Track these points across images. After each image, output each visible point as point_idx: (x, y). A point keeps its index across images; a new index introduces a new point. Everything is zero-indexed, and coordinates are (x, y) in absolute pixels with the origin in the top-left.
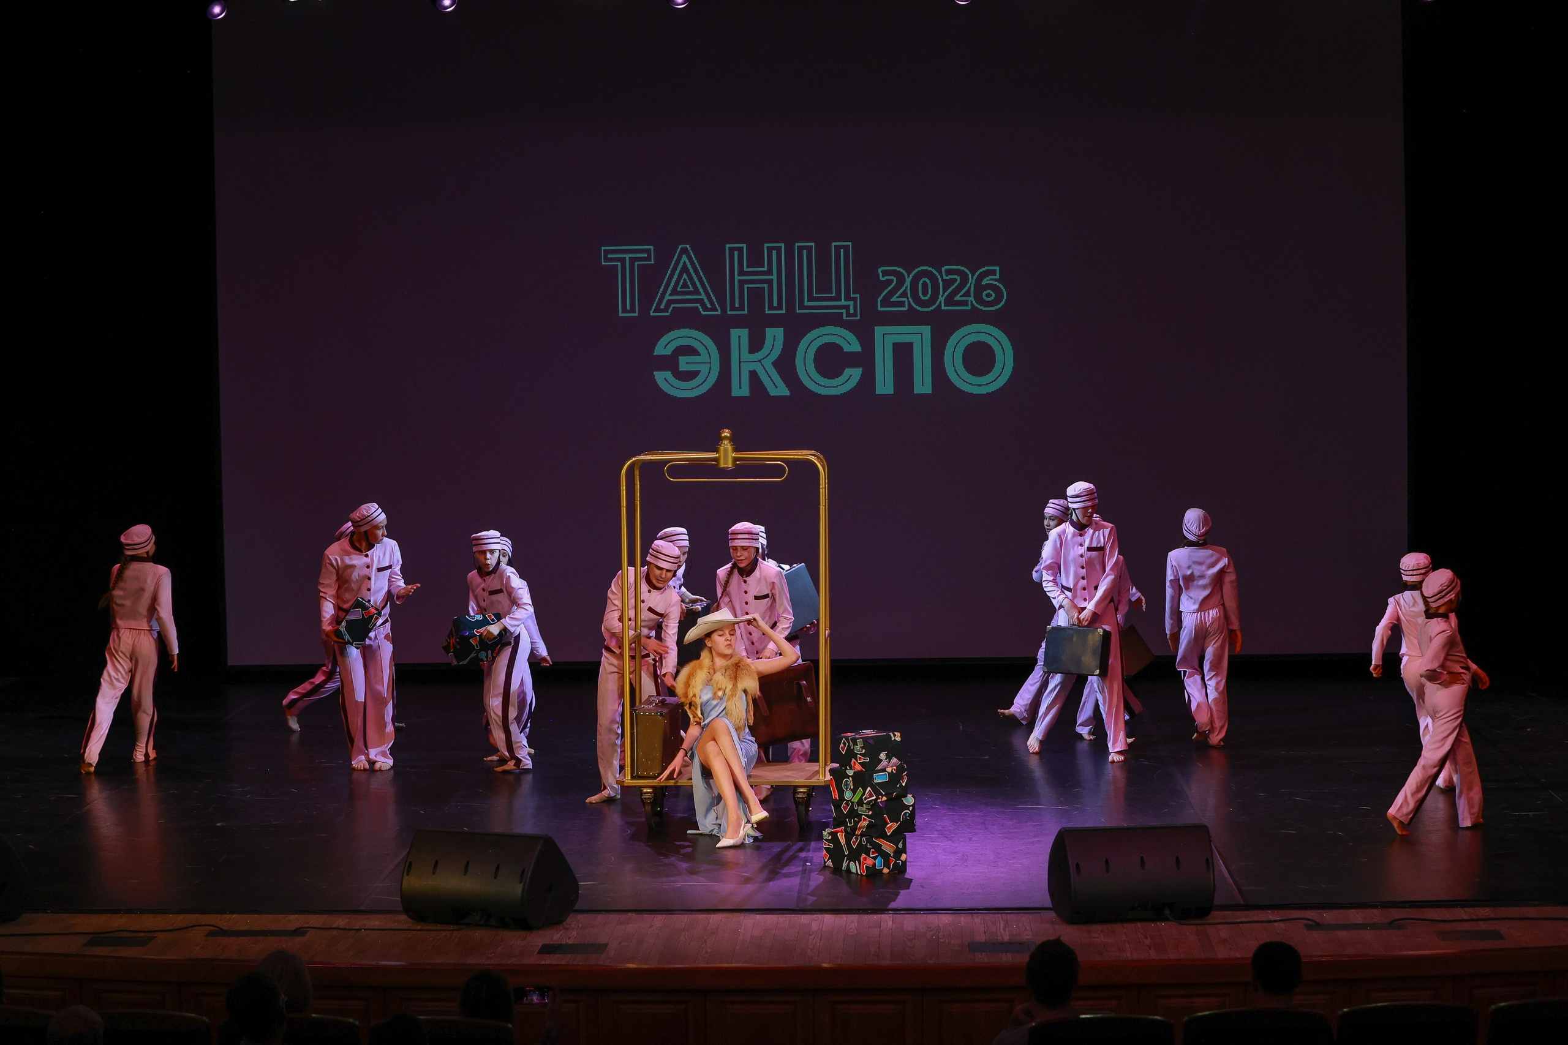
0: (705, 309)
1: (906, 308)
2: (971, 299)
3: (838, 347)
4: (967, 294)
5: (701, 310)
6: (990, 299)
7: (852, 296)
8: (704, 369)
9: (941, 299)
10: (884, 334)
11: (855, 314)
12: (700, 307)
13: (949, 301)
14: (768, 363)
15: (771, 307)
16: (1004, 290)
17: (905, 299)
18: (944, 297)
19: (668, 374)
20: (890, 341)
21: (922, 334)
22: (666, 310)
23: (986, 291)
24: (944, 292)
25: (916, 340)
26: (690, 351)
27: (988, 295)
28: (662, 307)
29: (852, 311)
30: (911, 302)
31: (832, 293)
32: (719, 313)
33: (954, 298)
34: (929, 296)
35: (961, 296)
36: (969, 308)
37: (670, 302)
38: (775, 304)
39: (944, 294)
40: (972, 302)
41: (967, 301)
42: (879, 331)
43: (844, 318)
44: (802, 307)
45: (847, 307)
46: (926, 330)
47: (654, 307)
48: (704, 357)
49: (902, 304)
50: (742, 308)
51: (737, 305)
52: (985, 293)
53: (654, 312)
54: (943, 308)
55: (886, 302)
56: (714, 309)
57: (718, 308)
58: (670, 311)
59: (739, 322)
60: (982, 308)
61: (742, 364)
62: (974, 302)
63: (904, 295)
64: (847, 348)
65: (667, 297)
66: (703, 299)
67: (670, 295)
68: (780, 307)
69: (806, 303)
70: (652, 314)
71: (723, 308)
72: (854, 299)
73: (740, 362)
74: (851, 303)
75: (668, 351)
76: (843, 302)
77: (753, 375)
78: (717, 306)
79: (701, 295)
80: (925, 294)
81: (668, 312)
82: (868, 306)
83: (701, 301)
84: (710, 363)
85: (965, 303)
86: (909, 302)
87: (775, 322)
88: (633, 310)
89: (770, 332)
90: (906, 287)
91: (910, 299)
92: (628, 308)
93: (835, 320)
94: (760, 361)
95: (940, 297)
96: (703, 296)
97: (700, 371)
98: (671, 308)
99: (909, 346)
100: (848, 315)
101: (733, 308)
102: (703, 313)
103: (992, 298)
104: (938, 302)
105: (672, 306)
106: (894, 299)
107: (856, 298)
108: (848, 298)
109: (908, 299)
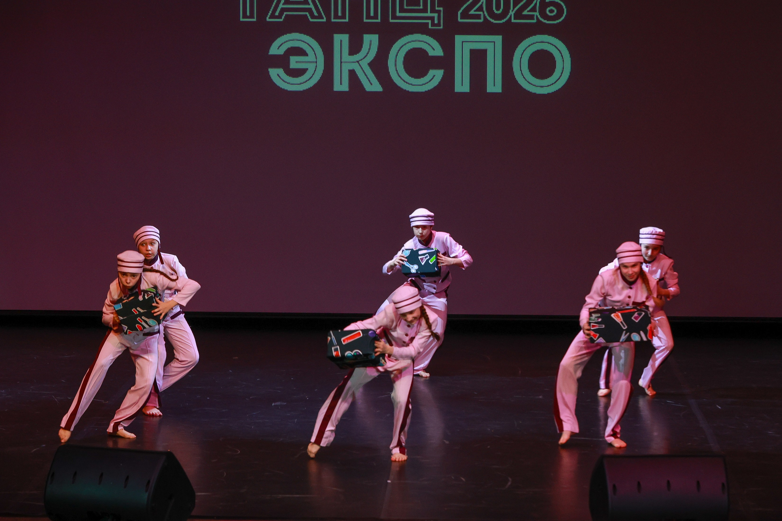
0: (313, 17)
1: (481, 20)
2: (537, 14)
3: (424, 52)
4: (533, 10)
5: (309, 17)
6: (552, 14)
7: (437, 8)
8: (311, 68)
9: (512, 13)
10: (463, 42)
11: (439, 24)
12: (308, 15)
13: (518, 15)
14: (365, 64)
15: (368, 17)
16: (564, 7)
17: (481, 13)
18: (514, 12)
19: (281, 71)
20: (468, 47)
21: (494, 42)
22: (280, 17)
23: (549, 7)
24: (514, 7)
25: (489, 47)
26: (299, 52)
27: (550, 11)
28: (277, 14)
29: (436, 22)
30: (486, 15)
31: (420, 6)
32: (325, 20)
33: (522, 13)
34: (501, 10)
35: (528, 11)
36: (535, 21)
37: (283, 10)
38: (372, 14)
39: (514, 8)
40: (537, 16)
41: (533, 15)
42: (459, 39)
43: (430, 27)
44: (395, 17)
45: (432, 19)
46: (498, 39)
47: (269, 14)
48: (311, 57)
49: (478, 17)
50: (343, 17)
51: (340, 14)
52: (548, 9)
53: (269, 18)
54: (513, 21)
55: (465, 15)
56: (320, 17)
57: (324, 16)
58: (283, 17)
59: (341, 29)
60: (545, 21)
61: (343, 64)
62: (539, 16)
63: (480, 9)
64: (431, 53)
65: (281, 6)
66: (311, 9)
67: (283, 4)
68: (376, 17)
69: (398, 14)
70: (268, 19)
71: (328, 17)
72: (439, 12)
73: (341, 62)
74: (436, 15)
75: (281, 52)
76: (429, 14)
77: (352, 73)
78: (323, 14)
79: (309, 4)
80: (498, 9)
81: (281, 18)
82: (450, 17)
83: (310, 10)
84: (316, 62)
85: (532, 17)
86: (484, 15)
87: (371, 29)
88: (252, 16)
89: (367, 38)
90: (482, 3)
91: (485, 13)
92: (248, 14)
93: (422, 29)
94: (358, 62)
95: (511, 11)
96: (311, 6)
97: (307, 69)
98: (284, 15)
99: (484, 52)
100: (433, 24)
101: (336, 17)
102: (311, 20)
103: (554, 13)
104: (508, 16)
105: (285, 13)
106: (472, 12)
107: (440, 11)
108: (433, 11)
109: (484, 12)
